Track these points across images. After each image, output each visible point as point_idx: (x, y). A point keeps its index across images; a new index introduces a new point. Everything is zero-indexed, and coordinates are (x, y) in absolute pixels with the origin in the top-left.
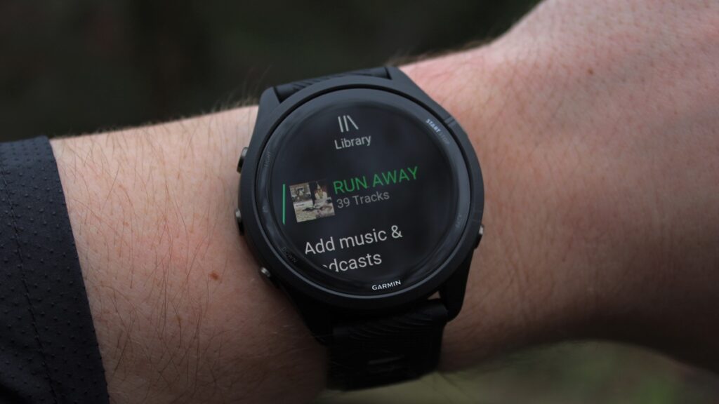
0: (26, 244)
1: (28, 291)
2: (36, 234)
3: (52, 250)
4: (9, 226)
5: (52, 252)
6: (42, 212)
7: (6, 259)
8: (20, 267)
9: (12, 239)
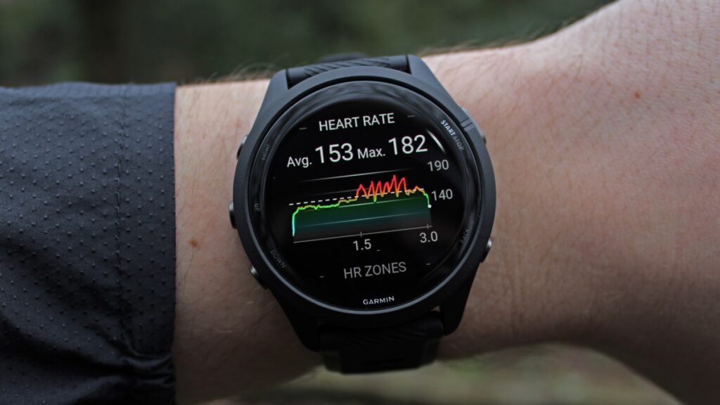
0: (127, 161)
1: (119, 205)
2: (139, 154)
3: (151, 171)
4: (116, 142)
5: (150, 173)
6: (149, 136)
7: (105, 171)
8: (117, 181)
9: (115, 154)
